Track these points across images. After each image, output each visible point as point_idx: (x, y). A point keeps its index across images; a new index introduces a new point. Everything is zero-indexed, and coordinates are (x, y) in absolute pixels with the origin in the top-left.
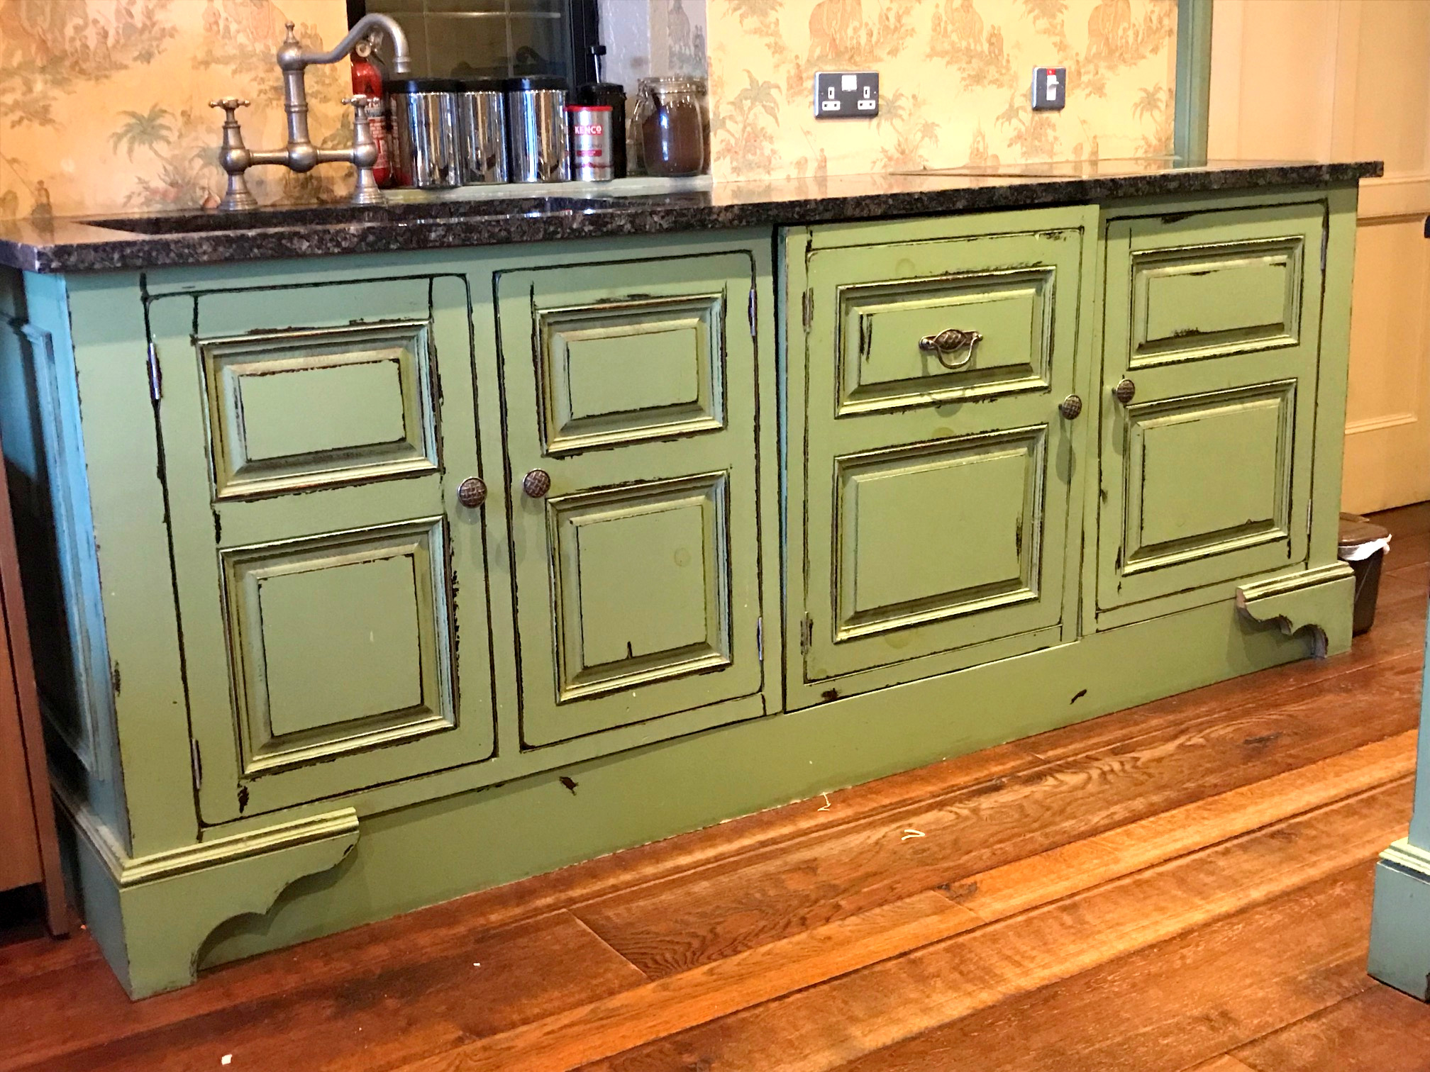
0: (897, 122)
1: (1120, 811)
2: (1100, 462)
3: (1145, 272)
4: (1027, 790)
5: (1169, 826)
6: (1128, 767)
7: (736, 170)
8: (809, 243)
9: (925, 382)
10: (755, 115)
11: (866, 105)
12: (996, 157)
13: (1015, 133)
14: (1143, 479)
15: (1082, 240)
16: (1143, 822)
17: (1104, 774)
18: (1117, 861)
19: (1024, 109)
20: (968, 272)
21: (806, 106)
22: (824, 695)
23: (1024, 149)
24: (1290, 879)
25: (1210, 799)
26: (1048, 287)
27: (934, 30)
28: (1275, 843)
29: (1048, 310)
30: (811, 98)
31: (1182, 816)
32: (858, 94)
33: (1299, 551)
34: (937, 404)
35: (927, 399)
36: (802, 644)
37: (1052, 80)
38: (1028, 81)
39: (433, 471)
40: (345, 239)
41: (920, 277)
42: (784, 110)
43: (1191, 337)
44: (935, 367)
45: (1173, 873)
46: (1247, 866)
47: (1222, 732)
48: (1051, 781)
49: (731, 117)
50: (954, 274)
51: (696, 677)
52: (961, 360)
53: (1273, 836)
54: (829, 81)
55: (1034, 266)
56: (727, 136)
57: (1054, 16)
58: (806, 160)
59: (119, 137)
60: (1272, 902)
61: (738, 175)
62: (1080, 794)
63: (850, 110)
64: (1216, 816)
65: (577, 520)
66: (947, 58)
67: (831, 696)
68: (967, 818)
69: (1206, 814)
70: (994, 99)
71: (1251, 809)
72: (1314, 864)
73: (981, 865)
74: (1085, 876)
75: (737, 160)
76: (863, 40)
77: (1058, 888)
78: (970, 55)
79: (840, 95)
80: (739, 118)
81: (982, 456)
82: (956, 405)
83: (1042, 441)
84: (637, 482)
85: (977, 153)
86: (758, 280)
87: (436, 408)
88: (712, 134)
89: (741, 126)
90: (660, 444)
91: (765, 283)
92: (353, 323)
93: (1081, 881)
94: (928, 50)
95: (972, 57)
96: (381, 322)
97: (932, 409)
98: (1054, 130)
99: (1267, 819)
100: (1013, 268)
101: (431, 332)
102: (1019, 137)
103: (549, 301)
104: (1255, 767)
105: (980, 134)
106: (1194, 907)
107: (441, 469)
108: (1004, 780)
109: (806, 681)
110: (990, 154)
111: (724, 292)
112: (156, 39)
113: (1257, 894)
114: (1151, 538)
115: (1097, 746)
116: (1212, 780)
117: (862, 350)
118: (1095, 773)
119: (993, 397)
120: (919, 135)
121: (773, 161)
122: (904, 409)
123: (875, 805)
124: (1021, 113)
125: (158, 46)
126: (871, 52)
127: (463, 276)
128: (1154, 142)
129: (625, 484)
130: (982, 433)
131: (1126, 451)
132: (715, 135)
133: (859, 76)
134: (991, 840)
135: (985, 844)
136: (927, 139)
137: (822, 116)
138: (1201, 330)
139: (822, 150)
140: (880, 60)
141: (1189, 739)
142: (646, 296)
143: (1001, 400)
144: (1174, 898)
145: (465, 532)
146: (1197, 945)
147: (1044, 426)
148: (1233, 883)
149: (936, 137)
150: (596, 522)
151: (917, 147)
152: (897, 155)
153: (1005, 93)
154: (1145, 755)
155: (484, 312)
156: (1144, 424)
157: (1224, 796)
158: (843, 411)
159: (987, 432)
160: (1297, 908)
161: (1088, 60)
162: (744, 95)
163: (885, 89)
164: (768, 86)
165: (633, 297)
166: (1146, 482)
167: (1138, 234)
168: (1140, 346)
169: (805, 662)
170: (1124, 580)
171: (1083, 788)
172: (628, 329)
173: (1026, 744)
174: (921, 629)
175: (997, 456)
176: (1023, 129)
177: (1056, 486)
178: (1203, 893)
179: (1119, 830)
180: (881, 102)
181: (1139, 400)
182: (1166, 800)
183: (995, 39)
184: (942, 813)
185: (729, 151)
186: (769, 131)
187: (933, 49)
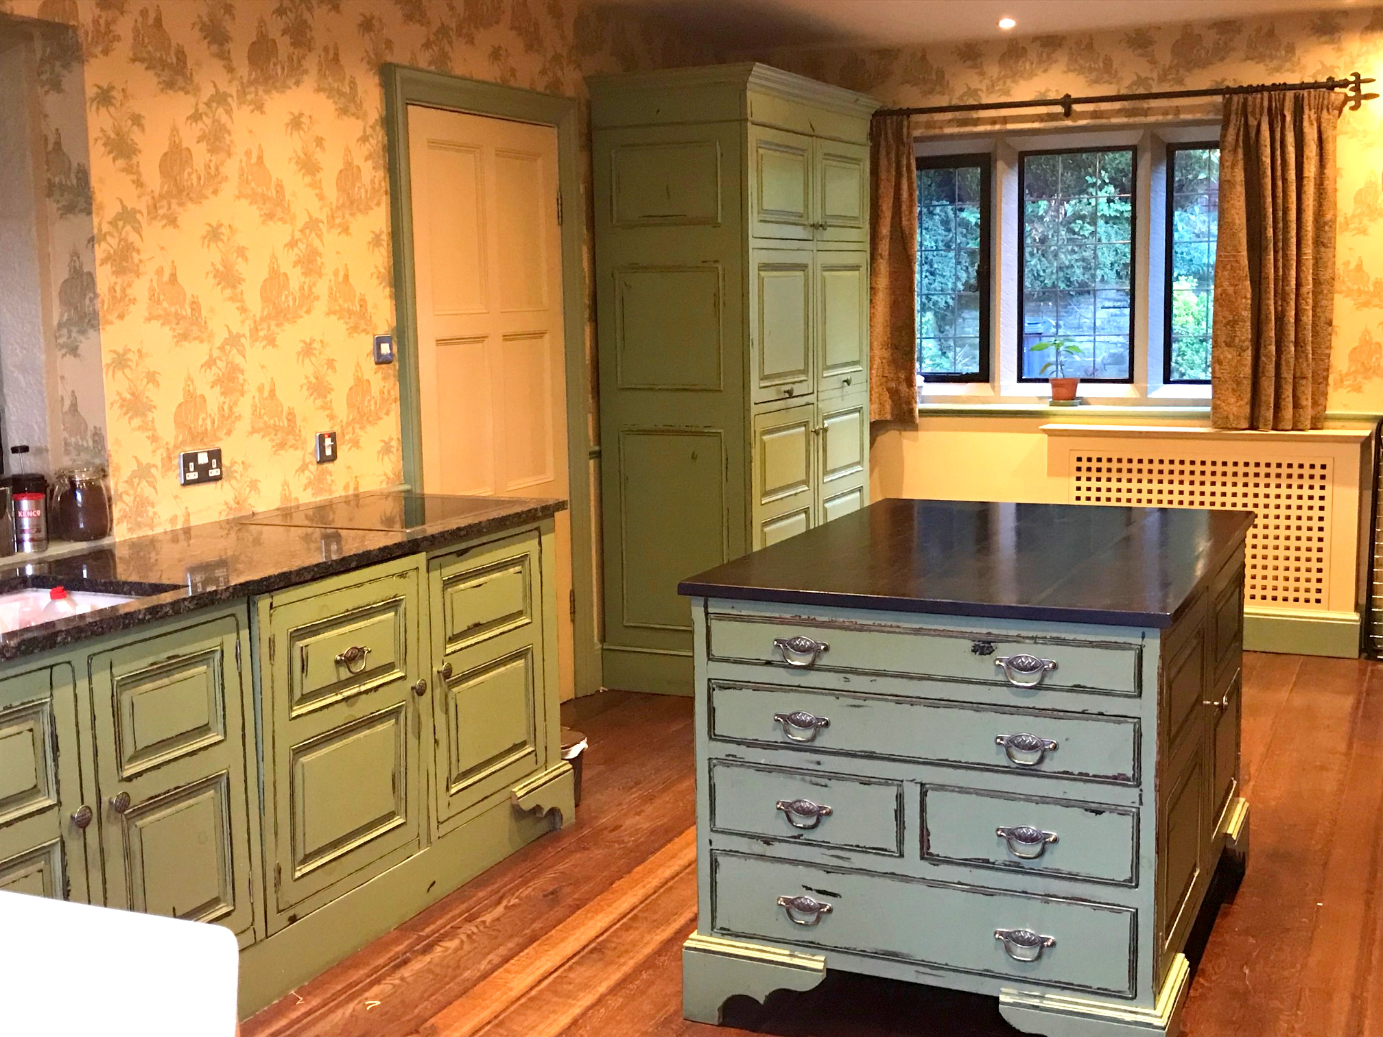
0: (234, 482)
1: (494, 957)
2: (434, 721)
3: (449, 590)
4: (428, 958)
5: (529, 961)
6: (481, 928)
7: (130, 530)
8: (271, 604)
9: (339, 685)
10: (142, 488)
11: (214, 473)
12: (297, 499)
13: (308, 481)
14: (457, 727)
15: (417, 576)
16: (512, 961)
17: (469, 936)
18: (511, 990)
19: (312, 463)
20: (357, 608)
21: (176, 476)
22: (290, 919)
23: (314, 491)
24: (616, 976)
25: (544, 938)
26: (401, 609)
27: (253, 414)
28: (594, 956)
29: (402, 625)
30: (177, 472)
31: (532, 953)
32: (208, 466)
33: (541, 759)
34: (346, 699)
35: (339, 697)
36: (275, 886)
37: (328, 441)
38: (313, 444)
39: (54, 805)
40: (8, 651)
41: (331, 616)
42: (161, 483)
43: (477, 627)
44: (344, 674)
45: (548, 988)
46: (587, 974)
47: (527, 892)
48: (438, 949)
49: (125, 492)
50: (349, 611)
52: (360, 666)
53: (591, 952)
54: (190, 458)
55: (394, 598)
57: (326, 397)
58: (176, 518)
60: (613, 991)
61: (132, 533)
62: (462, 953)
63: (204, 477)
64: (553, 947)
65: (139, 823)
66: (262, 434)
67: (293, 919)
68: (399, 986)
69: (546, 947)
70: (293, 458)
71: (571, 939)
72: (624, 964)
73: (429, 1013)
74: (497, 1004)
75: (131, 523)
76: (209, 427)
77: (486, 1015)
78: (276, 429)
79: (197, 468)
80: (131, 492)
81: (371, 730)
82: (356, 698)
83: (403, 713)
84: (176, 788)
85: (285, 498)
86: (241, 632)
87: (55, 760)
88: (114, 506)
89: (132, 497)
90: (187, 758)
91: (245, 633)
92: (5, 708)
93: (496, 1007)
94: (250, 429)
95: (277, 431)
96: (23, 704)
97: (343, 704)
98: (331, 475)
99: (583, 942)
100: (381, 602)
101: (51, 705)
102: (310, 484)
103: (121, 671)
104: (559, 911)
105: (286, 484)
106: (572, 1006)
107: (59, 803)
108: (408, 954)
109: (279, 911)
110: (293, 498)
111: (222, 645)
113: (602, 989)
114: (465, 766)
115: (454, 918)
116: (537, 925)
117: (303, 671)
118: (464, 937)
119: (375, 689)
120: (248, 489)
121: (155, 521)
122: (328, 706)
123: (333, 991)
124: (310, 466)
126: (215, 434)
127: (69, 663)
128: (392, 476)
129: (168, 792)
130: (371, 714)
131: (447, 709)
132: (116, 505)
133: (208, 452)
134: (425, 995)
135: (422, 999)
136: (253, 492)
137: (187, 483)
138: (482, 622)
139: (187, 508)
140: (221, 439)
141: (509, 901)
142: (177, 656)
143: (381, 690)
144: (557, 1004)
145: (74, 847)
146: (586, 1027)
147: (404, 703)
148: (586, 986)
149: (259, 489)
150: (151, 823)
151: (246, 500)
152: (234, 506)
153: (299, 453)
154: (488, 918)
155: (83, 685)
156: (455, 690)
157: (550, 934)
158: (294, 714)
159: (374, 713)
160: (628, 992)
161: (348, 424)
162: (134, 475)
163: (225, 461)
164: (149, 466)
165: (169, 658)
166: (459, 729)
167: (445, 567)
168: (451, 638)
169: (277, 899)
170: (450, 800)
171: (462, 948)
172: (166, 681)
173: (406, 928)
174: (343, 859)
175: (380, 728)
176: (312, 477)
177: (412, 741)
178: (570, 995)
179: (500, 970)
180: (223, 469)
181: (456, 673)
182: (518, 945)
183: (291, 417)
184: (382, 986)
185: (125, 516)
186: (151, 499)
187: (253, 427)
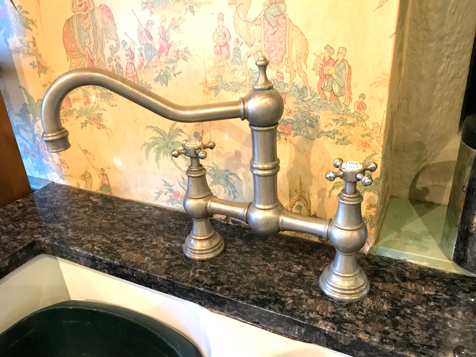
59: (149, 147)
112: (172, 62)
125: (173, 68)
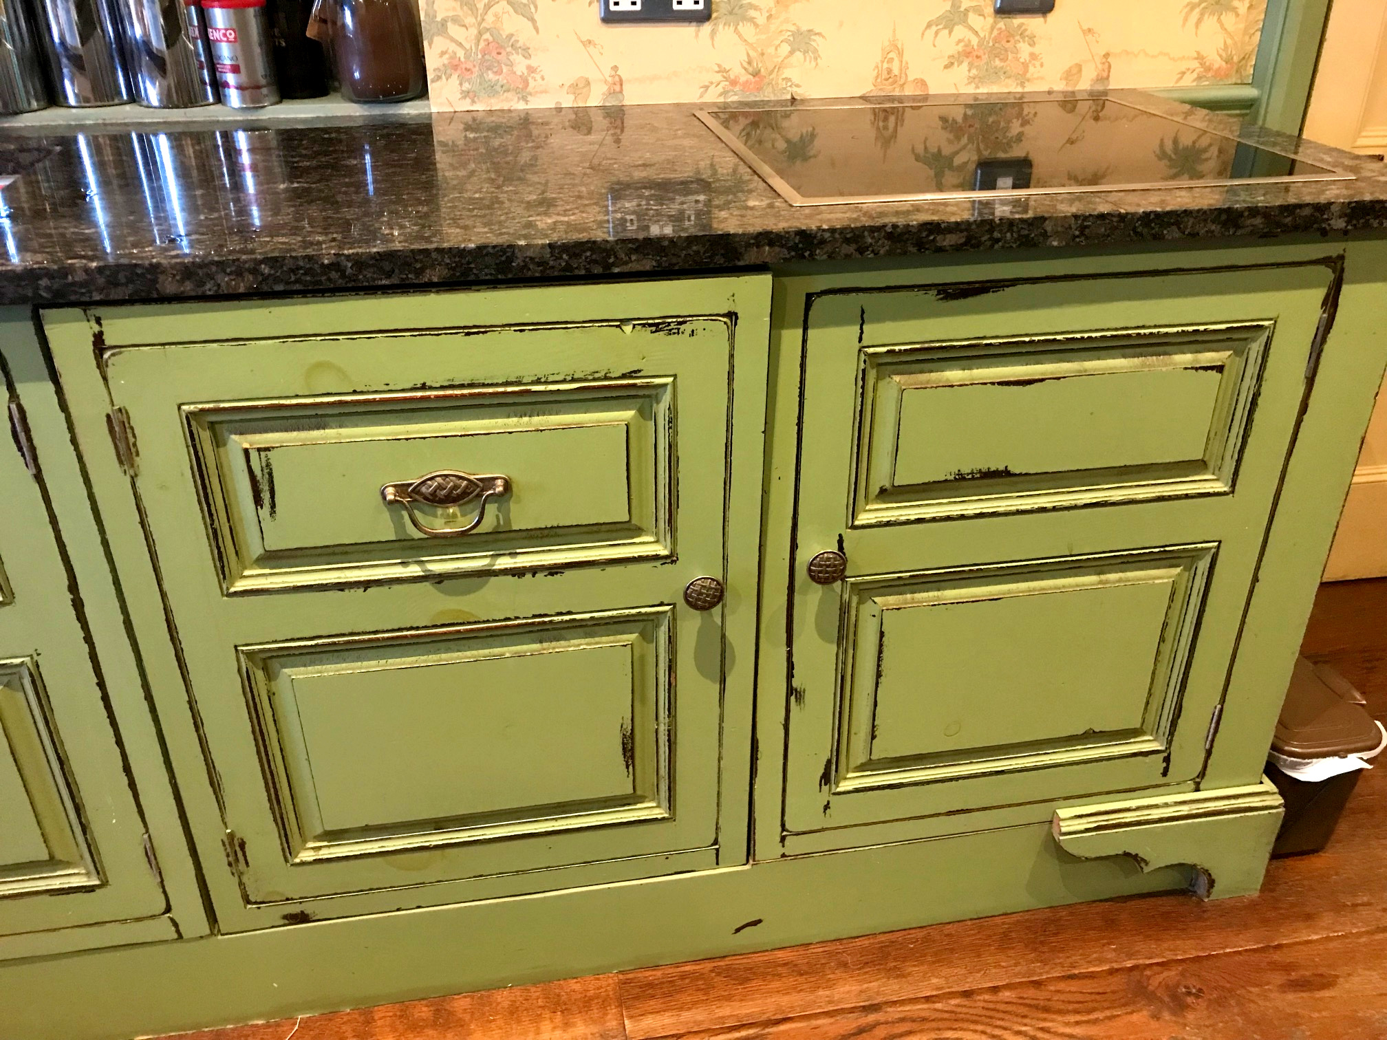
2: (790, 654)
3: (897, 378)
7: (466, 94)
8: (98, 337)
9: (404, 548)
10: (496, 15)
11: (686, 3)
13: (960, 48)
14: (879, 675)
15: (732, 337)
19: (979, 11)
20: (471, 385)
22: (285, 917)
23: (974, 72)
26: (662, 408)
29: (660, 441)
33: (1188, 758)
35: (414, 570)
36: (230, 864)
41: (362, 393)
42: (548, 11)
43: (994, 479)
49: (455, 20)
50: (442, 388)
51: (46, 897)
55: (624, 376)
56: (452, 47)
58: (588, 83)
61: (473, 102)
63: (659, 11)
67: (302, 918)
75: (469, 81)
80: (470, 20)
81: (545, 645)
82: (476, 580)
83: (663, 630)
85: (889, 76)
86: (21, 388)
88: (426, 44)
89: (474, 31)
91: (38, 393)
97: (427, 585)
98: (1032, 44)
100: (573, 380)
102: (968, 53)
109: (249, 903)
110: (910, 78)
117: (258, 501)
119: (554, 570)
120: (785, 48)
121: (532, 83)
122: (367, 585)
124: (973, 19)
130: (534, 616)
131: (845, 634)
132: (430, 44)
136: (798, 55)
137: (611, 18)
138: (1015, 469)
139: (615, 68)
143: (569, 574)
147: (667, 608)
149: (815, 51)
151: (779, 67)
152: (744, 77)
156: (881, 602)
158: (238, 585)
159: (546, 615)
166: (882, 680)
167: (879, 319)
168: (883, 491)
169: (241, 884)
170: (833, 799)
176: (975, 41)
185: (455, 67)
186: (522, 40)
